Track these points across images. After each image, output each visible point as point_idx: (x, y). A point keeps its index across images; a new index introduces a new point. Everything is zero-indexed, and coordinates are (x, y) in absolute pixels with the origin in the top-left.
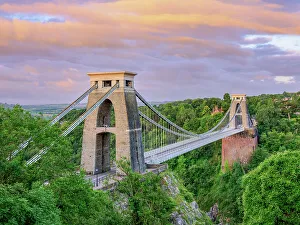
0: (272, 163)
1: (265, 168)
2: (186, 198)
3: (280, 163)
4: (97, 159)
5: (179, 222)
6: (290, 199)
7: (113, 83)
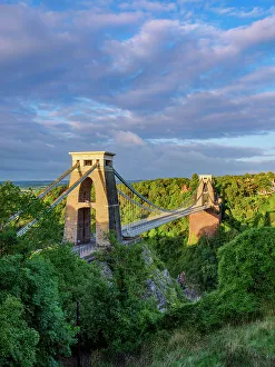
0: (246, 237)
1: (239, 242)
2: (159, 267)
3: (253, 237)
4: (79, 231)
5: (153, 288)
6: (262, 269)
7: (94, 163)
